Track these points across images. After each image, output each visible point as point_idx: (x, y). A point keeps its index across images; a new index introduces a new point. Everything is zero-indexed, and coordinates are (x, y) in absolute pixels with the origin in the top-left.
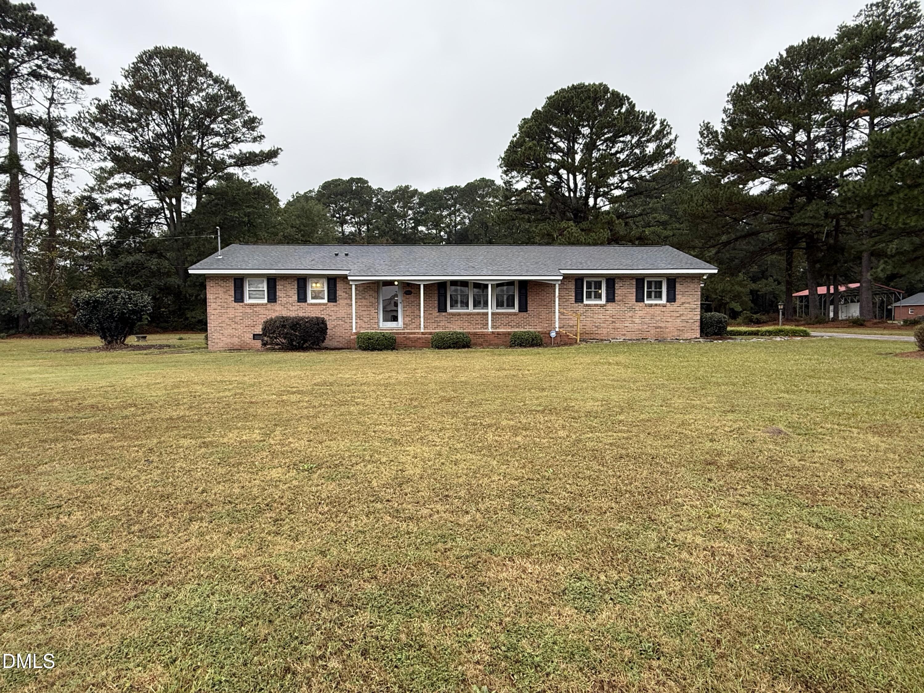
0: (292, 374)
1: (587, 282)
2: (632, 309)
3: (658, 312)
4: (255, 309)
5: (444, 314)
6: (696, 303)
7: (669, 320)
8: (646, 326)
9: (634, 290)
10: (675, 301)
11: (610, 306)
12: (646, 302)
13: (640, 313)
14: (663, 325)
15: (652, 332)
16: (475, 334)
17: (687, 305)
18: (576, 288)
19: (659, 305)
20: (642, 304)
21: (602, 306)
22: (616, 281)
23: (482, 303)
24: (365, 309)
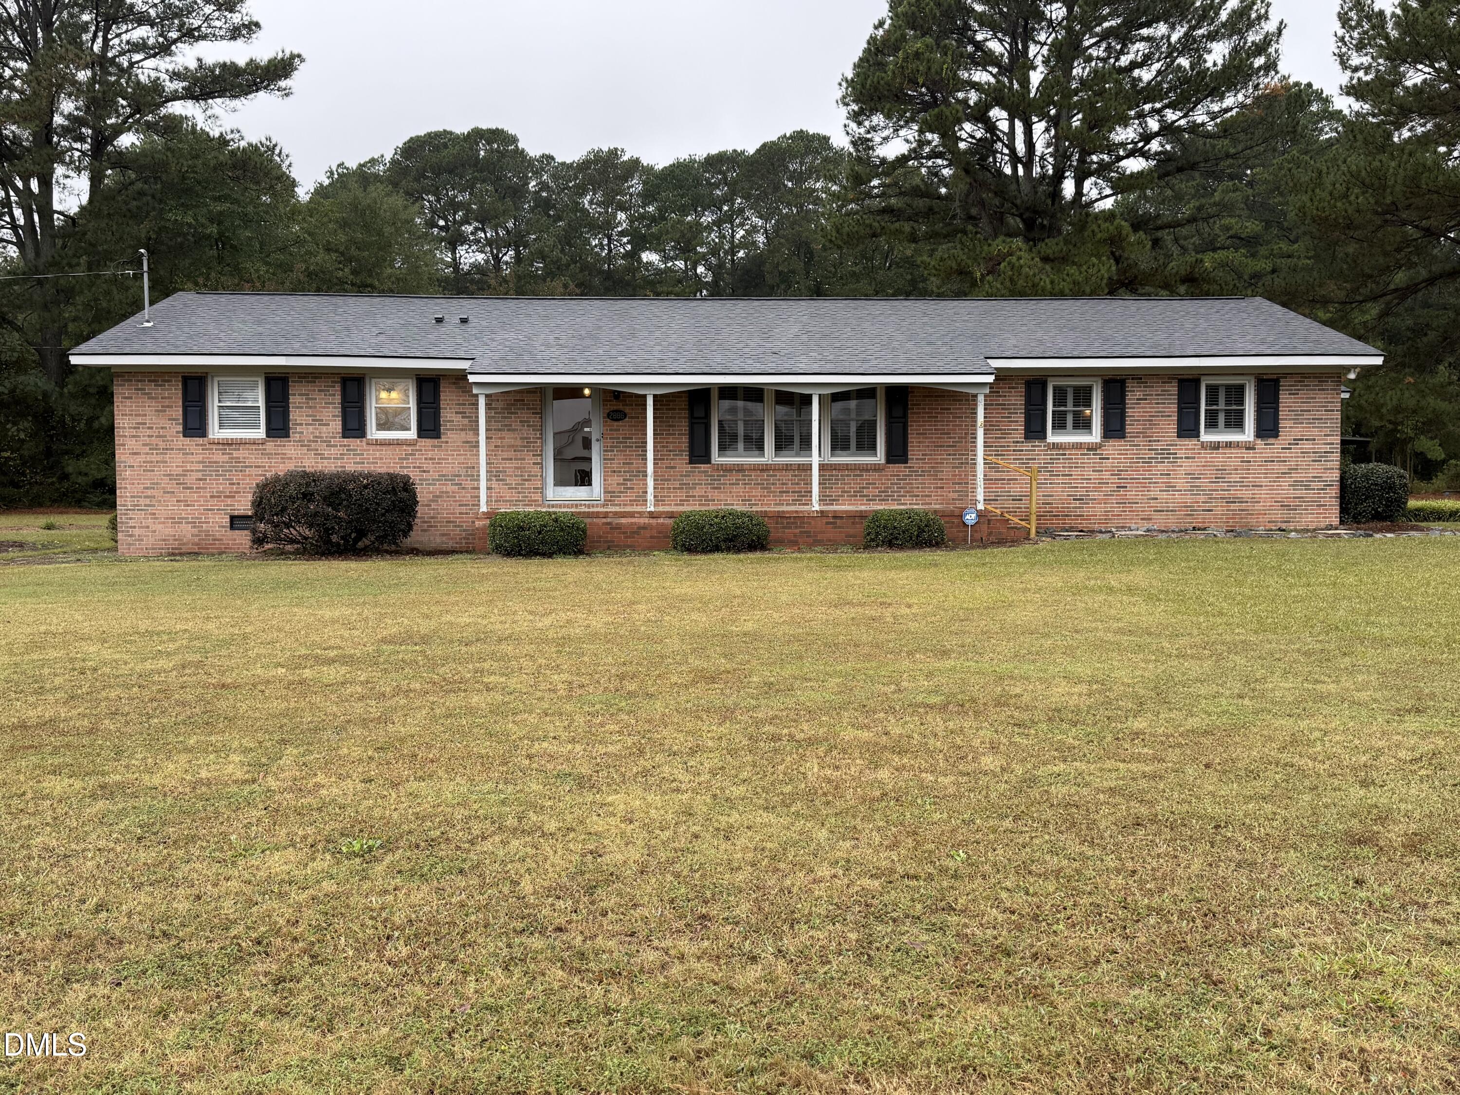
0: (327, 614)
1: (1055, 388)
2: (1167, 455)
3: (1235, 462)
4: (235, 454)
5: (703, 467)
6: (1329, 439)
7: (1264, 481)
8: (1202, 498)
9: (1174, 408)
10: (1276, 436)
11: (1113, 447)
12: (1206, 437)
13: (1186, 466)
14: (1246, 494)
15: (1218, 511)
16: (780, 517)
17: (1307, 446)
18: (1029, 403)
19: (1237, 445)
20: (1194, 441)
21: (1092, 448)
22: (1129, 385)
23: (797, 440)
24: (511, 454)
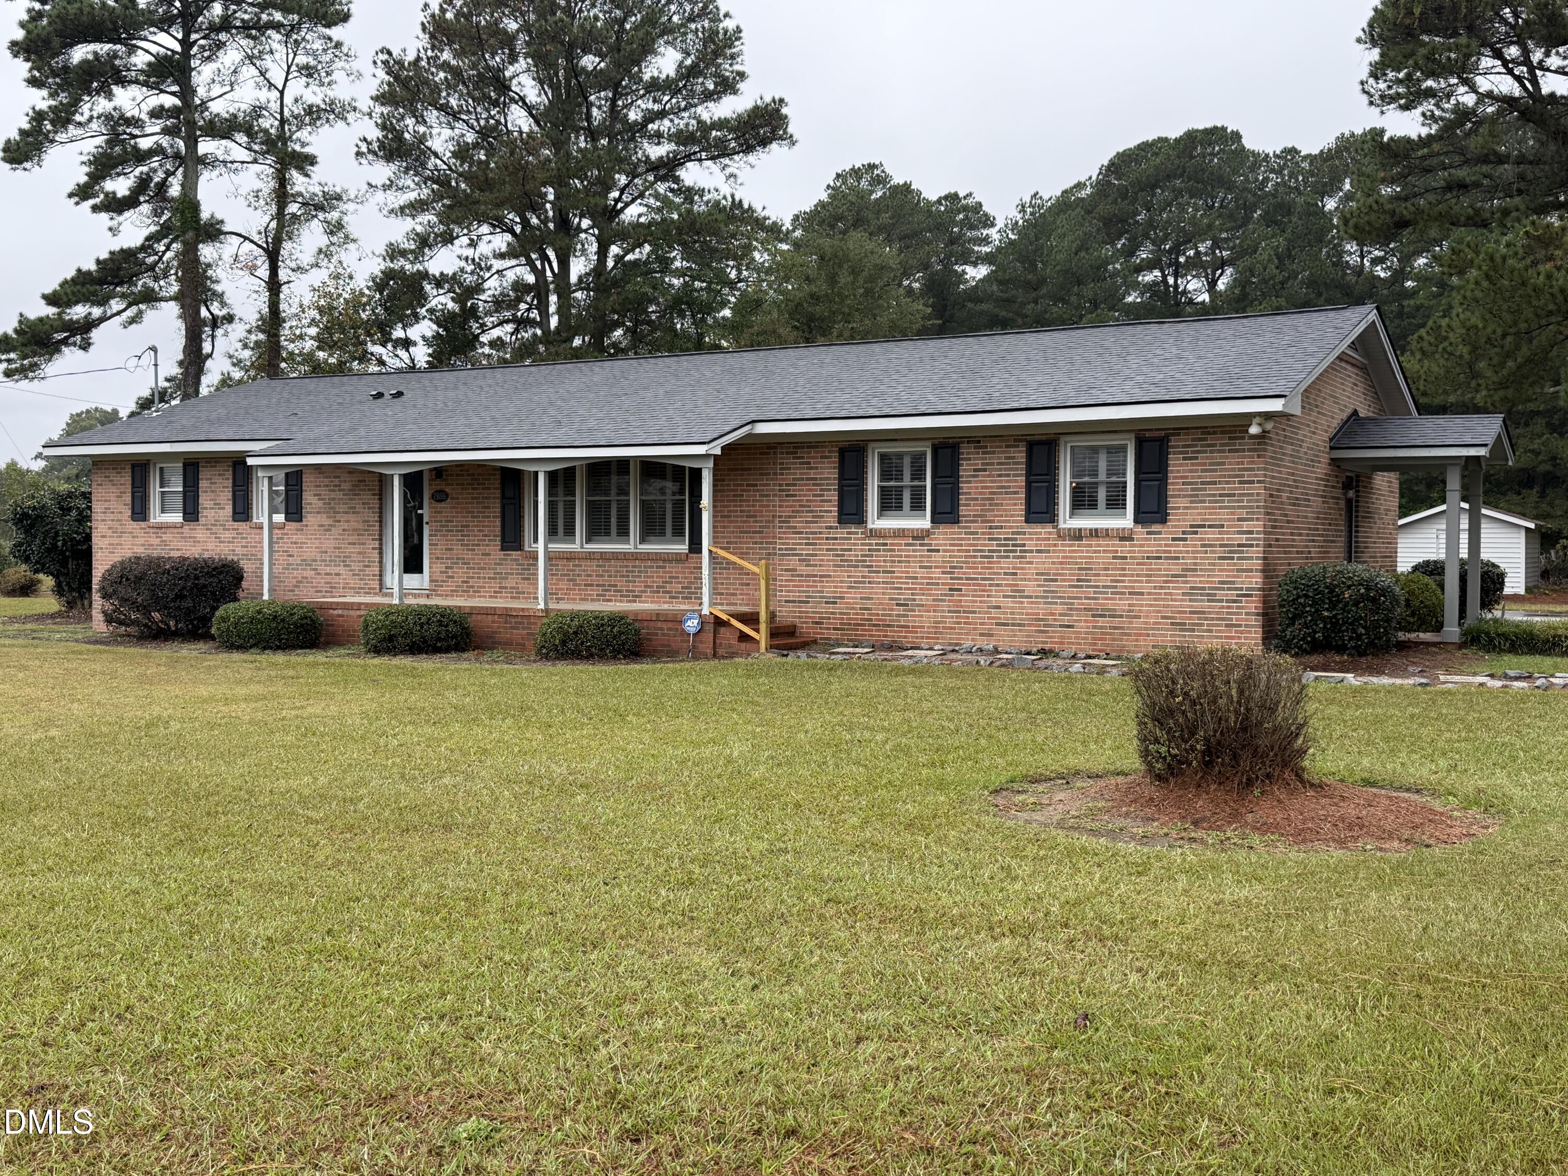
1: (883, 457)
2: (1012, 547)
3: (1103, 559)
4: (165, 537)
5: (515, 554)
6: (1245, 525)
7: (1146, 587)
8: (1059, 608)
9: (1021, 481)
10: (1163, 521)
11: (944, 535)
12: (1068, 521)
13: (1039, 562)
14: (1122, 604)
15: (1081, 627)
17: (1211, 535)
18: (842, 477)
19: (1106, 534)
20: (1049, 528)
21: (920, 536)
22: (965, 450)
